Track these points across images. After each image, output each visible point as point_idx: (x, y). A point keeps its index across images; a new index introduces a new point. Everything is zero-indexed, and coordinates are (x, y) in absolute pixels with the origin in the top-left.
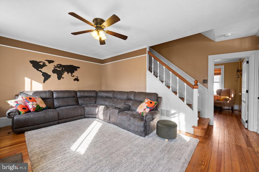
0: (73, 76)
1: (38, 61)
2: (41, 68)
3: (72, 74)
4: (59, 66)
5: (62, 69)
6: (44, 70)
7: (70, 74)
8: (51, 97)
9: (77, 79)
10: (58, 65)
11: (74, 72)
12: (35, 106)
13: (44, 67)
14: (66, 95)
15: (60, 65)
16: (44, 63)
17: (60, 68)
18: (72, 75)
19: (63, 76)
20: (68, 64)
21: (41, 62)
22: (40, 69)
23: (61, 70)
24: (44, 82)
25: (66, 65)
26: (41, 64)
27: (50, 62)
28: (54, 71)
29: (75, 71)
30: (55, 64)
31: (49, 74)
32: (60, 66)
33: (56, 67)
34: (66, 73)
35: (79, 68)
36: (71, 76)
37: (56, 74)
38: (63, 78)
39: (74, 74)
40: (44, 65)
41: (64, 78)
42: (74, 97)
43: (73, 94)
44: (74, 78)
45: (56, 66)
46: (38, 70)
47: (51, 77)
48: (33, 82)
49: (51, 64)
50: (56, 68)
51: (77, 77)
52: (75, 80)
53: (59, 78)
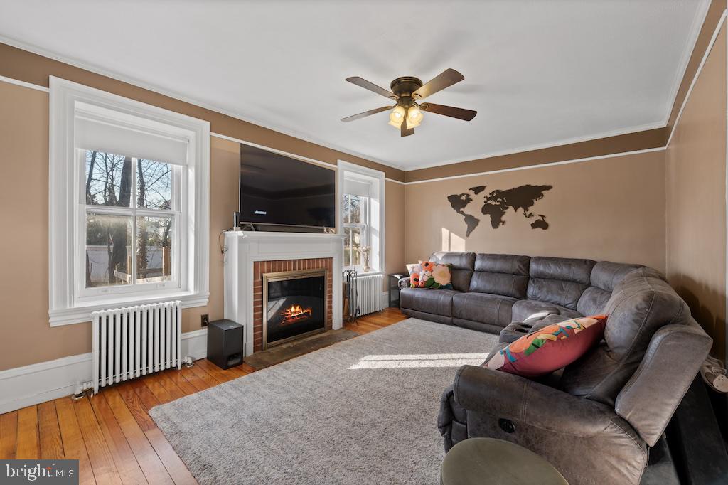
0: (531, 215)
1: (458, 194)
2: (464, 207)
3: (526, 210)
4: (495, 195)
5: (502, 202)
6: (468, 210)
7: (521, 210)
8: (468, 266)
9: (541, 224)
10: (492, 193)
11: (532, 204)
12: (426, 279)
13: (468, 204)
14: (498, 265)
15: (497, 191)
16: (468, 195)
17: (498, 200)
18: (528, 213)
19: (503, 218)
20: (516, 186)
21: (463, 195)
22: (461, 210)
23: (499, 203)
24: (468, 235)
25: (511, 188)
26: (463, 198)
27: (478, 190)
28: (486, 209)
29: (535, 200)
30: (487, 192)
31: (476, 217)
32: (498, 194)
33: (488, 199)
34: (511, 209)
35: (549, 188)
36: (525, 215)
37: (488, 216)
38: (504, 223)
39: (531, 209)
40: (468, 200)
41: (507, 224)
42: (517, 274)
43: (516, 266)
44: (533, 220)
45: (489, 196)
46: (459, 212)
47: (480, 223)
48: (452, 234)
49: (480, 194)
50: (489, 202)
51: (543, 216)
52: (534, 226)
53: (496, 223)
